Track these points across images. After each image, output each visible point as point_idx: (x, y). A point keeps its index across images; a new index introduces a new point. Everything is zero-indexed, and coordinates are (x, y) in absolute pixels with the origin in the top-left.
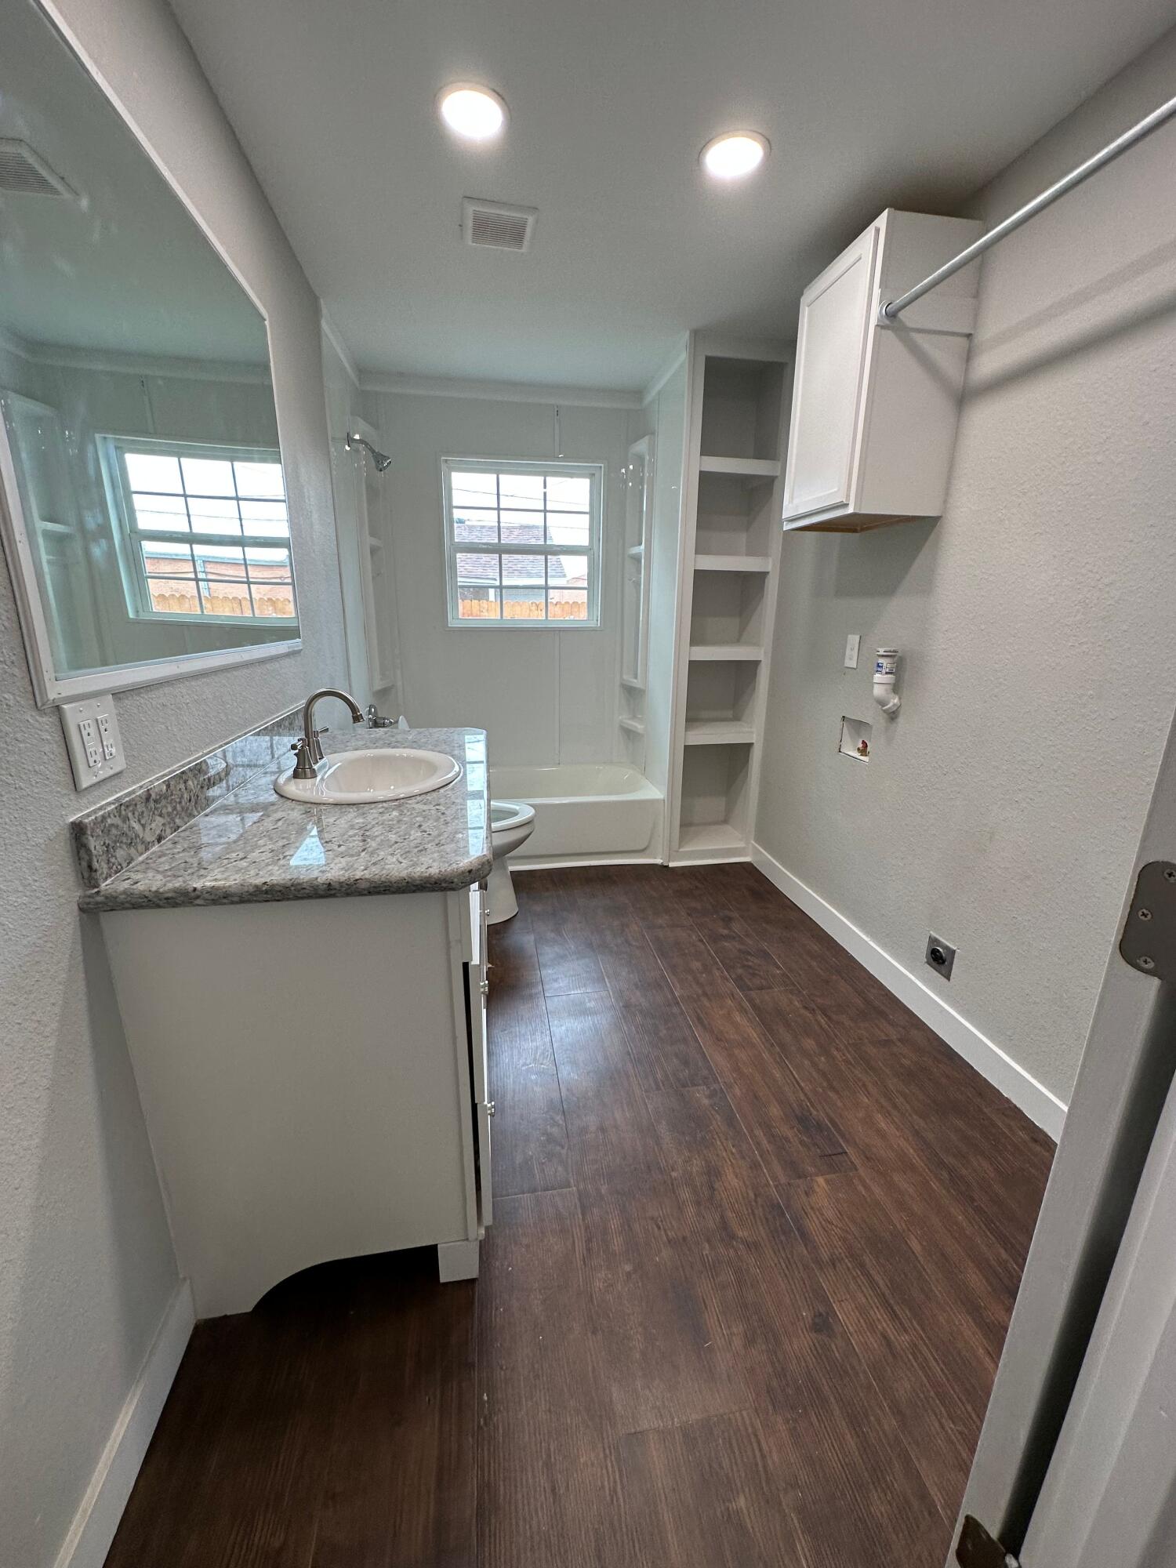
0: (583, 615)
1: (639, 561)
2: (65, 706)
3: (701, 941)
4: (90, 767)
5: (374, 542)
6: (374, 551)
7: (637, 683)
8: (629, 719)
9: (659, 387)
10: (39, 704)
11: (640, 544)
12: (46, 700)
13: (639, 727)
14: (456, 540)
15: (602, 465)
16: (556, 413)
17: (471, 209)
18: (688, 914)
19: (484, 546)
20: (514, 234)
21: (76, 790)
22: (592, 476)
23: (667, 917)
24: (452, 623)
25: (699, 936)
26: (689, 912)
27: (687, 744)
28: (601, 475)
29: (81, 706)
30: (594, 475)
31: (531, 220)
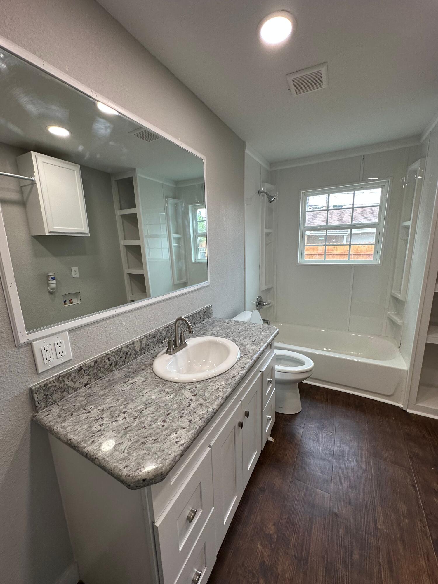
0: (372, 258)
1: (409, 229)
2: (33, 343)
3: (414, 486)
4: (45, 364)
5: (269, 231)
6: (268, 234)
7: (400, 296)
8: (395, 315)
9: (431, 129)
10: (17, 345)
11: (410, 220)
12: (19, 343)
13: (399, 321)
14: (306, 226)
15: (389, 180)
16: (362, 159)
17: (290, 79)
18: (410, 456)
19: (319, 227)
20: (316, 81)
21: (37, 373)
22: (382, 187)
23: (392, 453)
24: (300, 261)
25: (414, 481)
26: (412, 456)
27: (428, 342)
28: (387, 185)
29: (45, 340)
30: (384, 186)
31: (323, 70)
